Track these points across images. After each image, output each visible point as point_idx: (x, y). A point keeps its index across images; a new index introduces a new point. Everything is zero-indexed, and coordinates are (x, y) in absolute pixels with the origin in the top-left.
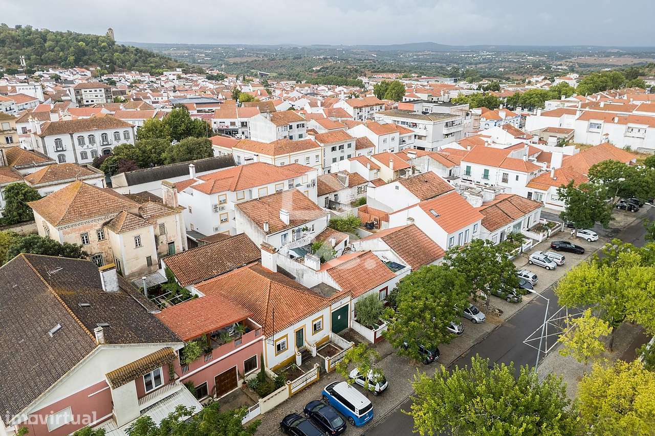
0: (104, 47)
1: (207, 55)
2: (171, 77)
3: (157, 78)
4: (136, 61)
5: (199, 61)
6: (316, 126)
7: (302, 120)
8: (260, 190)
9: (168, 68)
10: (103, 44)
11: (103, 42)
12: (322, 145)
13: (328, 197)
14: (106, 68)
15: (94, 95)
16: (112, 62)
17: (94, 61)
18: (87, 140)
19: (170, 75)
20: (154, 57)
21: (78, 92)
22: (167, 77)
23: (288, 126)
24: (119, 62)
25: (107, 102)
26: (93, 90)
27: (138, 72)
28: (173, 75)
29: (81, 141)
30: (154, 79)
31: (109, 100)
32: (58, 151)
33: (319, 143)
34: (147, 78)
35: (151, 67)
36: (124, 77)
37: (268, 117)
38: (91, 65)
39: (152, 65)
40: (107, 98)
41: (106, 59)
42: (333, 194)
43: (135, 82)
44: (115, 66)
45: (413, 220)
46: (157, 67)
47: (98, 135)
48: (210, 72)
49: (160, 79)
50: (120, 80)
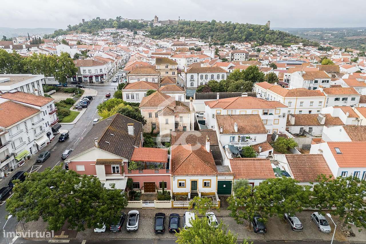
0: (262, 32)
1: (332, 35)
2: (294, 48)
3: (286, 48)
4: (277, 39)
5: (325, 38)
6: (342, 83)
7: (328, 78)
8: (241, 112)
9: (295, 43)
10: (262, 30)
11: (262, 29)
12: (326, 95)
13: (303, 128)
14: (259, 43)
15: (240, 56)
16: (264, 39)
17: (255, 39)
18: (204, 77)
19: (294, 47)
20: (289, 36)
21: (233, 55)
22: (292, 48)
23: (314, 81)
24: (267, 40)
25: (245, 60)
26: (240, 54)
27: (275, 45)
28: (296, 47)
29: (202, 77)
30: (283, 49)
31: (246, 60)
32: (191, 81)
33: (325, 94)
34: (280, 48)
35: (285, 42)
36: (267, 48)
37: (301, 74)
38: (252, 41)
39: (285, 41)
40: (246, 58)
41: (261, 38)
42: (308, 127)
43: (272, 50)
44: (264, 42)
45: (322, 151)
46: (288, 42)
47: (209, 75)
48: (323, 45)
49: (287, 49)
50: (264, 49)
